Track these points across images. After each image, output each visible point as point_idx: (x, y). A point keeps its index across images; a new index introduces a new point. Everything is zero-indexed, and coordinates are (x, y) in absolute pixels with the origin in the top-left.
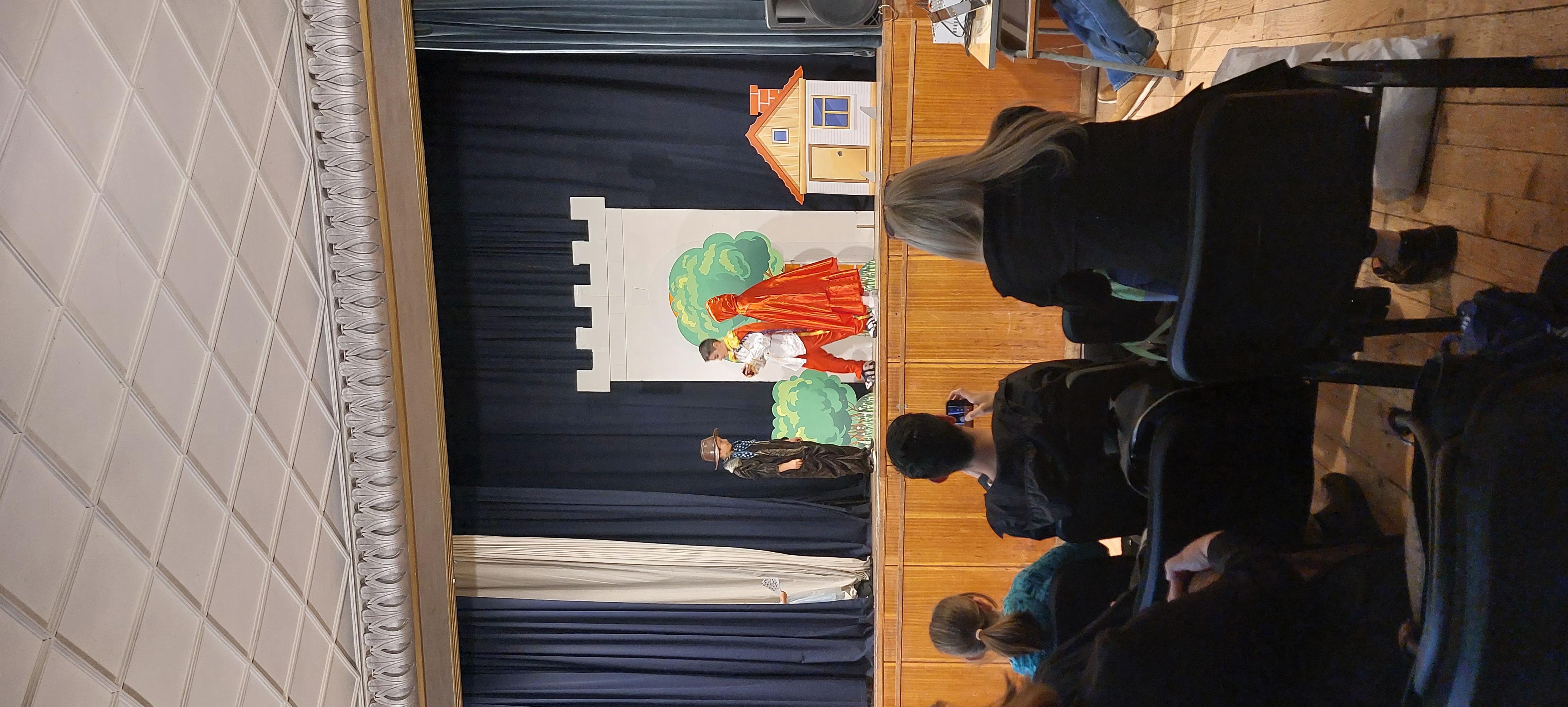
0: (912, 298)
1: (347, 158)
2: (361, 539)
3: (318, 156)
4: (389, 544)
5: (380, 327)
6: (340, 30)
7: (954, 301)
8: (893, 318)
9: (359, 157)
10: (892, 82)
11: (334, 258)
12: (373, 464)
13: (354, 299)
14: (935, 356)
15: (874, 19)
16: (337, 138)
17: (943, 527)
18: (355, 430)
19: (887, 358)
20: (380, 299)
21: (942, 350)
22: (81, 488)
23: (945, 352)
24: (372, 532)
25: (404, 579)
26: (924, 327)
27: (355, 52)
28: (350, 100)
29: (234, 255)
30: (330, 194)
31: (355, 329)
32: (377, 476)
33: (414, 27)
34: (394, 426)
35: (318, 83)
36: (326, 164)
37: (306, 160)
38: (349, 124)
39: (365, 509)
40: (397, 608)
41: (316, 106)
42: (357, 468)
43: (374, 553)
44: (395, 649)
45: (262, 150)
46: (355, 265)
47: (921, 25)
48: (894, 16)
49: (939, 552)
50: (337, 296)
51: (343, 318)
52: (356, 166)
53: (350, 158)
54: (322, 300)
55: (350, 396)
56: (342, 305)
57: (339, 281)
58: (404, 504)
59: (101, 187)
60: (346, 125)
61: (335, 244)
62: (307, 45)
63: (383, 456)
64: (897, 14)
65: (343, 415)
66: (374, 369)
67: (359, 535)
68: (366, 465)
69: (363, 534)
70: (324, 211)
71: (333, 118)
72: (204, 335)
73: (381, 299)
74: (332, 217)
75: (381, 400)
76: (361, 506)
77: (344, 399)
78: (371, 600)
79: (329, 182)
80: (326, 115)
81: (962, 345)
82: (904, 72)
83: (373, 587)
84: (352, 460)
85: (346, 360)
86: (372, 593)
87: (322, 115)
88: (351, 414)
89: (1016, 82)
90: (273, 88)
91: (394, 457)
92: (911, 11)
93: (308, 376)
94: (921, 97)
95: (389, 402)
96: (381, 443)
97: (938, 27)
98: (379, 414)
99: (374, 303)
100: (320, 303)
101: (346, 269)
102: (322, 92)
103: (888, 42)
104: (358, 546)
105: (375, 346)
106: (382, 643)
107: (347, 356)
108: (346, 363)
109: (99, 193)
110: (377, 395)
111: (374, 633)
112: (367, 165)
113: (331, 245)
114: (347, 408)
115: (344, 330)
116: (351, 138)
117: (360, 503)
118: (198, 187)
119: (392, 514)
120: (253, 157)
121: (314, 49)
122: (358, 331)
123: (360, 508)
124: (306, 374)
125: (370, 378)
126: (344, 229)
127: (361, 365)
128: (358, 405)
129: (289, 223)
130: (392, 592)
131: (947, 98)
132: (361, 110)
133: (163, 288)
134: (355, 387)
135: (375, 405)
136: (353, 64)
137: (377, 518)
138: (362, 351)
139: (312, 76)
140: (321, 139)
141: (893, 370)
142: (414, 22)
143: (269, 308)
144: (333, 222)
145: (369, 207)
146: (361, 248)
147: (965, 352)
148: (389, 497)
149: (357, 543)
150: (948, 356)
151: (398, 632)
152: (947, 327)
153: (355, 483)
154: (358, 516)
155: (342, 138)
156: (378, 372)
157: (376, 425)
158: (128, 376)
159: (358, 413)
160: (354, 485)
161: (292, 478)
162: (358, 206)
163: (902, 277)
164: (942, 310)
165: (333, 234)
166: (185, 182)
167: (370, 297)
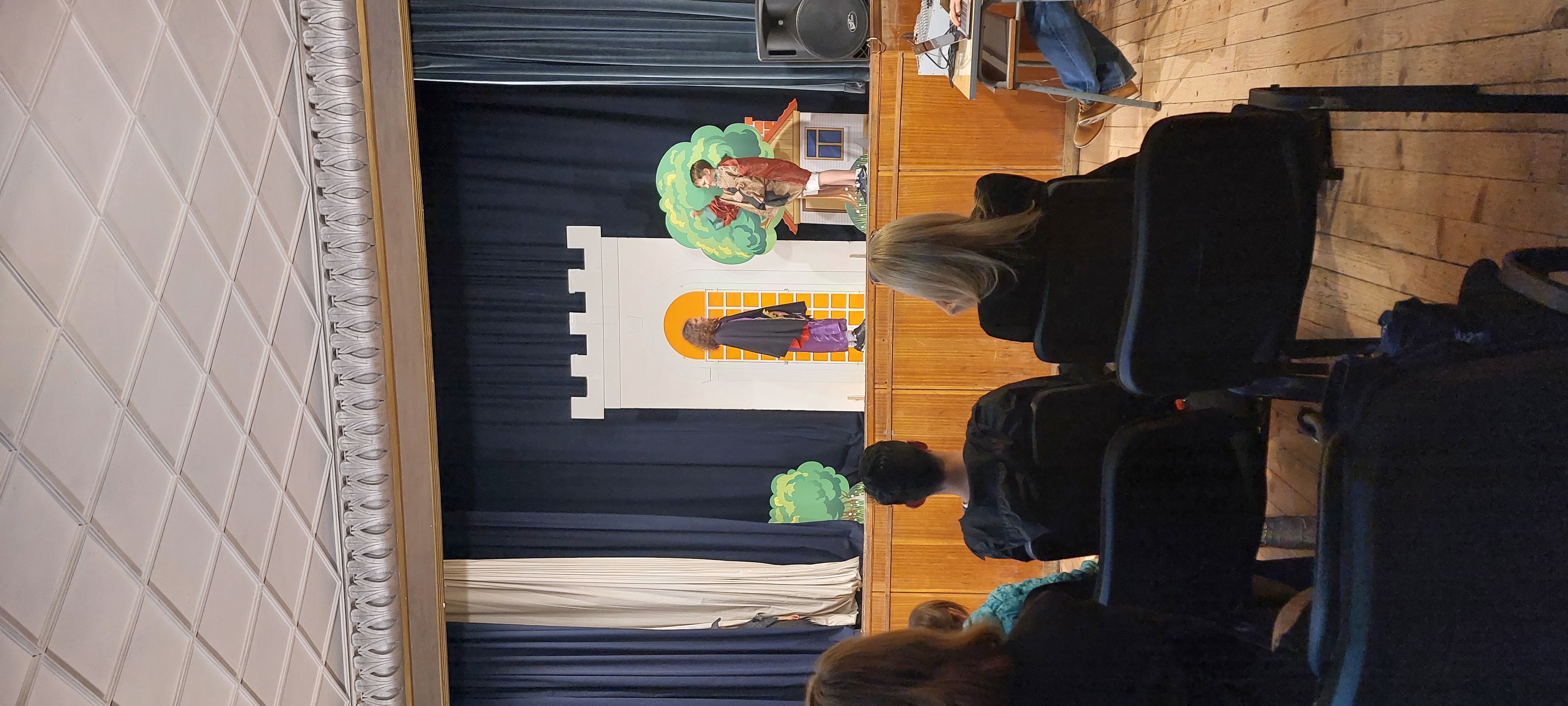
0: (899, 325)
1: (346, 185)
2: (353, 561)
3: (316, 183)
4: (380, 567)
5: (374, 352)
6: (340, 61)
7: (941, 328)
8: (880, 345)
9: (356, 185)
10: (879, 113)
11: (331, 283)
12: (365, 487)
13: (349, 323)
14: (922, 382)
15: (864, 52)
16: (335, 166)
17: (930, 554)
18: (348, 453)
19: (875, 384)
20: (375, 325)
21: (929, 377)
22: (73, 505)
23: (932, 379)
24: (364, 555)
25: (395, 602)
26: (911, 354)
27: (355, 82)
28: (349, 129)
29: (231, 279)
30: (327, 221)
31: (350, 353)
32: (368, 499)
33: (413, 58)
34: (386, 449)
35: (318, 112)
36: (324, 191)
37: (305, 188)
38: (347, 152)
39: (356, 532)
40: (386, 632)
41: (315, 134)
42: (349, 491)
43: (365, 576)
44: (385, 673)
45: (261, 177)
46: (351, 290)
47: (907, 57)
48: (882, 49)
49: (926, 578)
50: (332, 321)
51: (339, 342)
52: (353, 193)
53: (348, 185)
54: (318, 325)
55: (344, 420)
56: (338, 330)
57: (335, 306)
58: (396, 527)
59: (102, 211)
60: (344, 153)
61: (332, 270)
62: (308, 75)
63: (375, 479)
64: (884, 47)
65: (337, 438)
66: (368, 393)
67: (350, 558)
68: (358, 488)
69: (354, 557)
70: (321, 237)
71: (331, 146)
72: (200, 359)
73: (376, 323)
74: (329, 243)
75: (375, 423)
76: (352, 529)
77: (338, 423)
78: (361, 623)
79: (327, 208)
80: (325, 144)
81: (949, 372)
82: (891, 103)
83: (363, 610)
84: (345, 483)
85: (341, 384)
86: (362, 616)
87: (321, 143)
88: (344, 437)
89: (1002, 114)
90: (273, 116)
91: (386, 480)
92: (898, 44)
93: (302, 399)
94: (908, 128)
95: (382, 426)
96: (373, 467)
97: (923, 59)
98: (372, 438)
99: (369, 328)
100: (316, 329)
101: (342, 294)
102: (321, 121)
103: (875, 74)
104: (349, 569)
105: (371, 371)
106: (371, 666)
107: (341, 380)
108: (341, 386)
109: (99, 217)
110: (370, 419)
111: (364, 656)
112: (364, 193)
113: (328, 271)
114: (341, 432)
115: (339, 354)
116: (349, 166)
117: (352, 526)
118: (197, 212)
119: (384, 537)
120: (252, 184)
121: (314, 79)
122: (353, 355)
123: (352, 531)
124: (300, 397)
125: (363, 402)
126: (341, 255)
127: (355, 389)
128: (352, 429)
129: (286, 248)
130: (382, 615)
131: (933, 129)
132: (359, 139)
133: (160, 311)
134: (348, 411)
135: (368, 429)
136: (352, 94)
137: (368, 541)
138: (356, 375)
139: (312, 106)
140: (319, 166)
141: (880, 396)
142: (413, 54)
143: (265, 332)
144: (330, 248)
145: (365, 234)
146: (357, 274)
147: (952, 379)
148: (381, 520)
149: (348, 566)
150: (934, 382)
151: (388, 656)
152: (934, 354)
153: (347, 506)
154: (350, 539)
155: (340, 165)
156: (372, 395)
157: (369, 448)
158: (124, 396)
159: (351, 437)
160: (346, 508)
161: (284, 500)
162: (354, 232)
163: (889, 304)
164: (929, 337)
165: (330, 259)
166: (184, 207)
167: (365, 322)
